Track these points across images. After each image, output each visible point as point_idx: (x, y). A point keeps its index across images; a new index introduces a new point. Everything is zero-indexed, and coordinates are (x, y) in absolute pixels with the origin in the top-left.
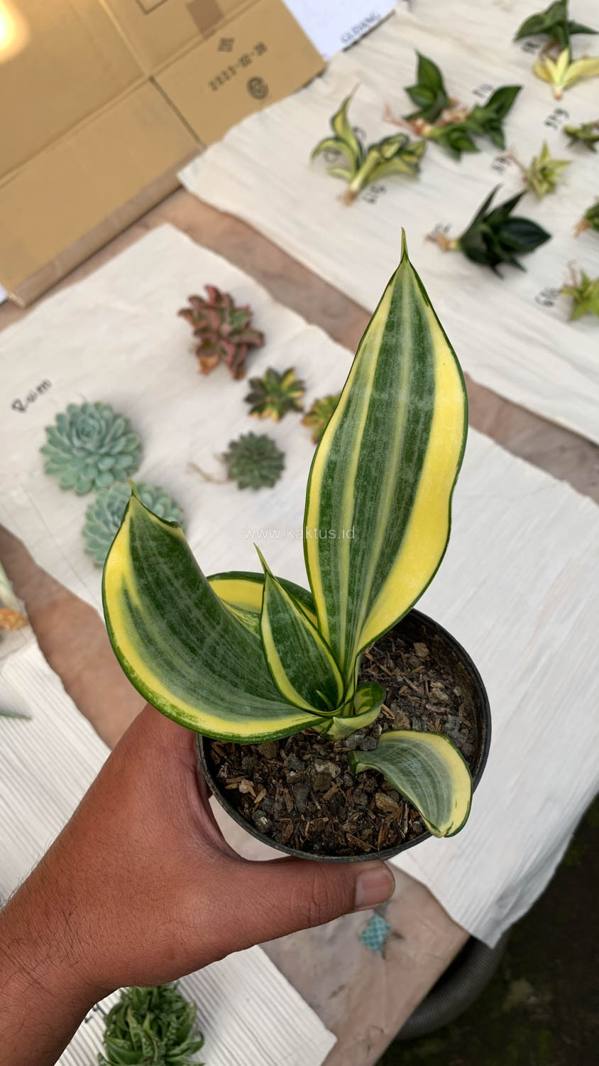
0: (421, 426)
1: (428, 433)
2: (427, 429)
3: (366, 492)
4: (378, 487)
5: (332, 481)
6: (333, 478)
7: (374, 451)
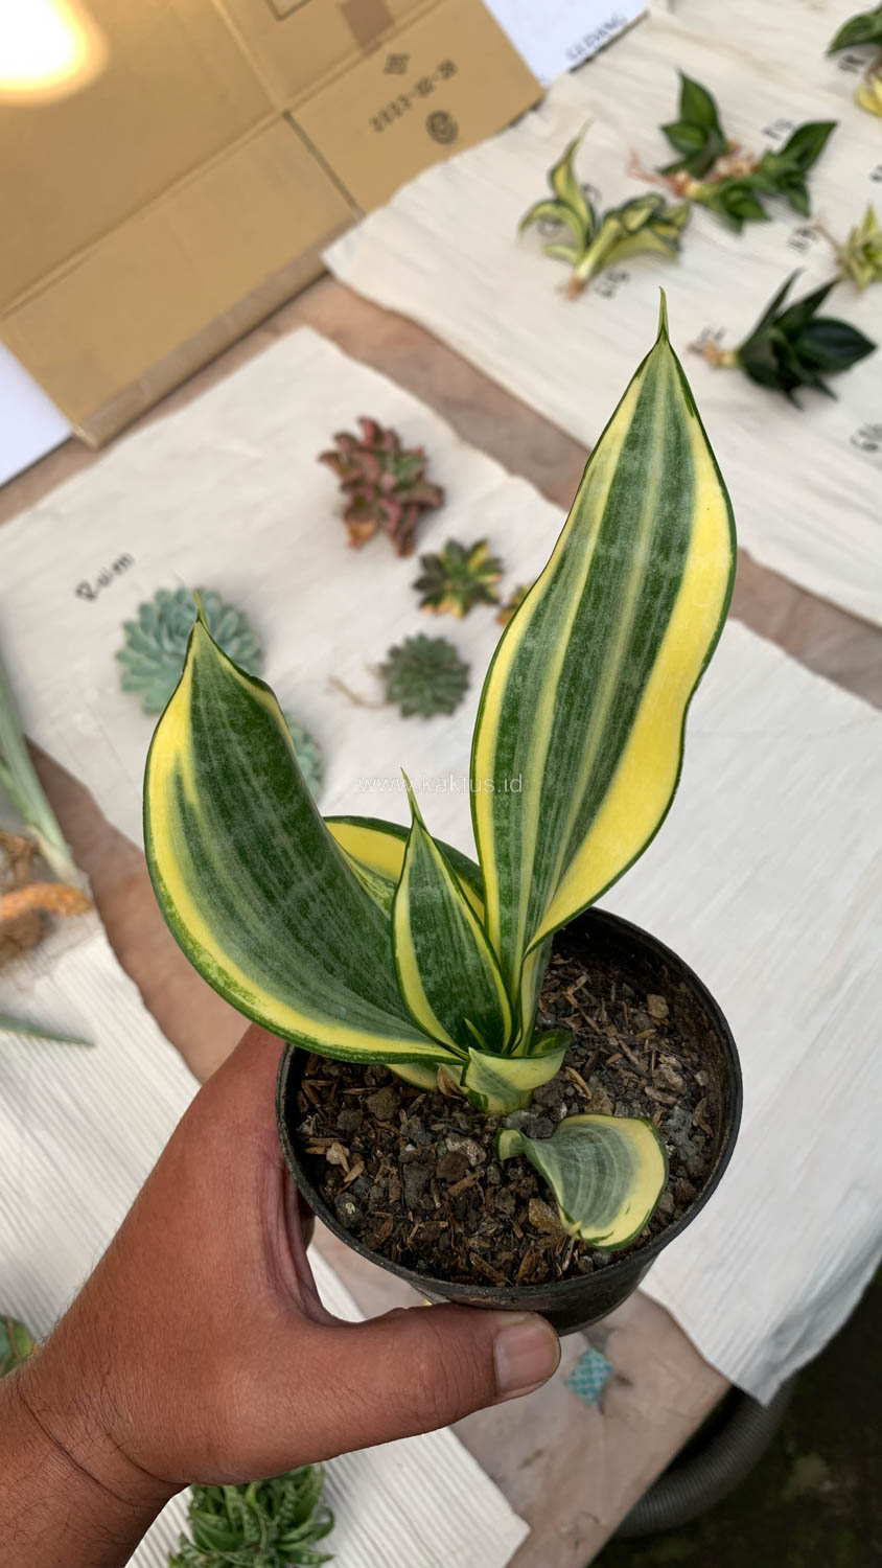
0: (660, 601)
1: (670, 612)
2: (669, 606)
3: (572, 704)
4: (589, 697)
5: (523, 681)
6: (524, 677)
7: (590, 638)
